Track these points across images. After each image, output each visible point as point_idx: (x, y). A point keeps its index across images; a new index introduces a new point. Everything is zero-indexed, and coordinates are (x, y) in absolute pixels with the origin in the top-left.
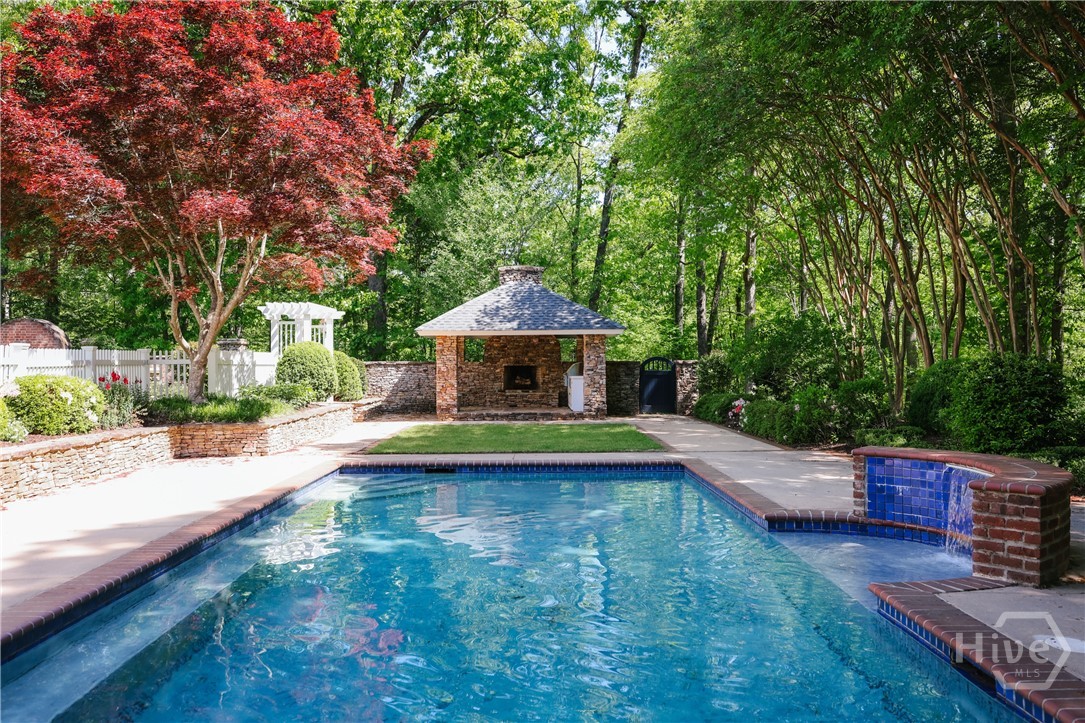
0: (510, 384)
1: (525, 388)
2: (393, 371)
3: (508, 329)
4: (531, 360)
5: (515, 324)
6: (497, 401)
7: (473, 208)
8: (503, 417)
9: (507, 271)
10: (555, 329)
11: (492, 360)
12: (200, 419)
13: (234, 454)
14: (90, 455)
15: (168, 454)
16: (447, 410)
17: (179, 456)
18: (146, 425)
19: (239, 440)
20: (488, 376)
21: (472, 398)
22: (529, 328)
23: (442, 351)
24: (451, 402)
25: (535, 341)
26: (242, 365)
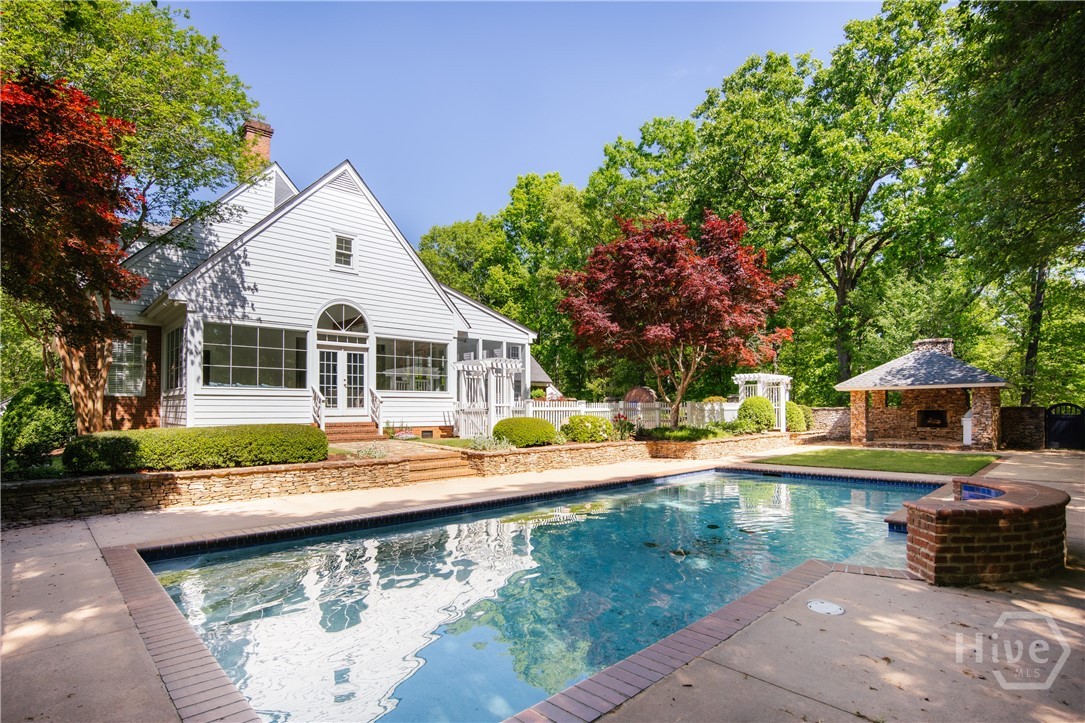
0: (923, 424)
1: (935, 426)
2: (834, 413)
3: (903, 384)
4: (939, 406)
5: (909, 381)
6: (910, 435)
7: (895, 301)
8: (901, 446)
9: (920, 344)
10: (943, 383)
11: (908, 407)
12: (668, 439)
13: (680, 458)
14: (593, 452)
15: (647, 455)
16: (860, 440)
17: (653, 457)
18: (636, 440)
19: (683, 450)
20: (904, 417)
21: (892, 432)
22: (921, 384)
23: (855, 401)
24: (861, 434)
25: (943, 392)
26: (712, 411)
